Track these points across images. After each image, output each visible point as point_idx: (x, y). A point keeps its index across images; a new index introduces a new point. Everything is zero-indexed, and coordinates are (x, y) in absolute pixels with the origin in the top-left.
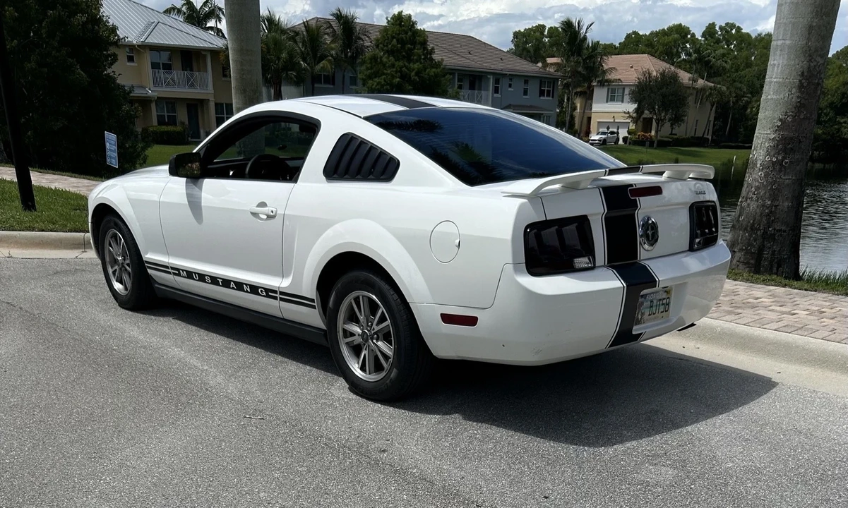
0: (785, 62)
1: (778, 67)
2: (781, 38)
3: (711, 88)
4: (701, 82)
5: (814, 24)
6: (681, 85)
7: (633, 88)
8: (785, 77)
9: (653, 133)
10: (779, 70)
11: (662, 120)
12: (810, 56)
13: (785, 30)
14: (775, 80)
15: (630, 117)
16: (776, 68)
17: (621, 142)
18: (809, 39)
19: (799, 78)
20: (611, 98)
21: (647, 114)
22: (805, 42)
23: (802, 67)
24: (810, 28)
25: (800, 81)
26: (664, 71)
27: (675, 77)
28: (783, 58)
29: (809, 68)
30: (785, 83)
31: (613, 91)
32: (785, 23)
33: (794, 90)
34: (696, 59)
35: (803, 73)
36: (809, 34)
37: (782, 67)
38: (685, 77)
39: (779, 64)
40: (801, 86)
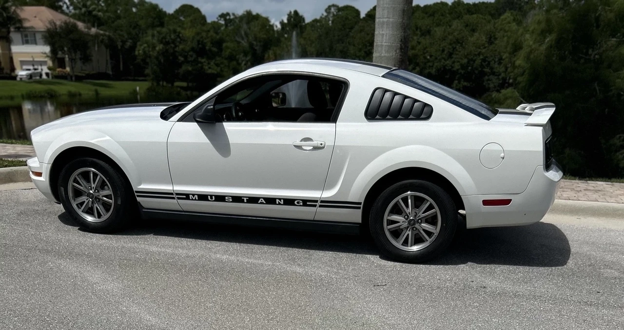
0: (391, 33)
1: (386, 36)
2: (386, 17)
3: (102, 35)
4: (94, 30)
5: (405, 9)
6: (81, 33)
7: (44, 34)
8: (392, 42)
9: (68, 69)
10: (387, 38)
11: (75, 60)
12: (405, 29)
13: (388, 12)
14: (386, 44)
15: (48, 56)
16: (385, 37)
17: (44, 77)
18: (403, 18)
19: (399, 43)
20: (26, 42)
21: (60, 54)
22: (401, 20)
23: (401, 36)
24: (404, 11)
25: (401, 45)
26: (66, 21)
27: (75, 26)
28: (389, 30)
29: (404, 37)
30: (392, 46)
31: (26, 36)
32: (388, 7)
33: (398, 51)
34: (85, 12)
35: (401, 40)
36: (403, 15)
37: (389, 36)
38: (80, 25)
39: (386, 34)
40: (401, 49)
